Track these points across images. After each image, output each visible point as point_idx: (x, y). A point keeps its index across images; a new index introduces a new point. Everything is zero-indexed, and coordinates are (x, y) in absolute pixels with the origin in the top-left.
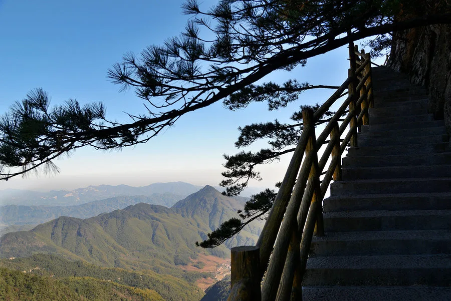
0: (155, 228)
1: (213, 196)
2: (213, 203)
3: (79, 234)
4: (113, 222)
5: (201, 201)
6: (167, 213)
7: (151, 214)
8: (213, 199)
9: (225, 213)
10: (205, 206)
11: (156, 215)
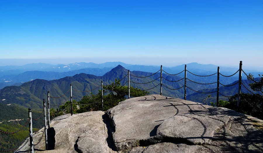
0: (85, 86)
1: (121, 71)
2: (120, 74)
3: (44, 88)
4: (64, 83)
5: (114, 73)
6: (95, 79)
7: (86, 79)
8: (121, 72)
9: (126, 80)
10: (116, 76)
11: (88, 80)
